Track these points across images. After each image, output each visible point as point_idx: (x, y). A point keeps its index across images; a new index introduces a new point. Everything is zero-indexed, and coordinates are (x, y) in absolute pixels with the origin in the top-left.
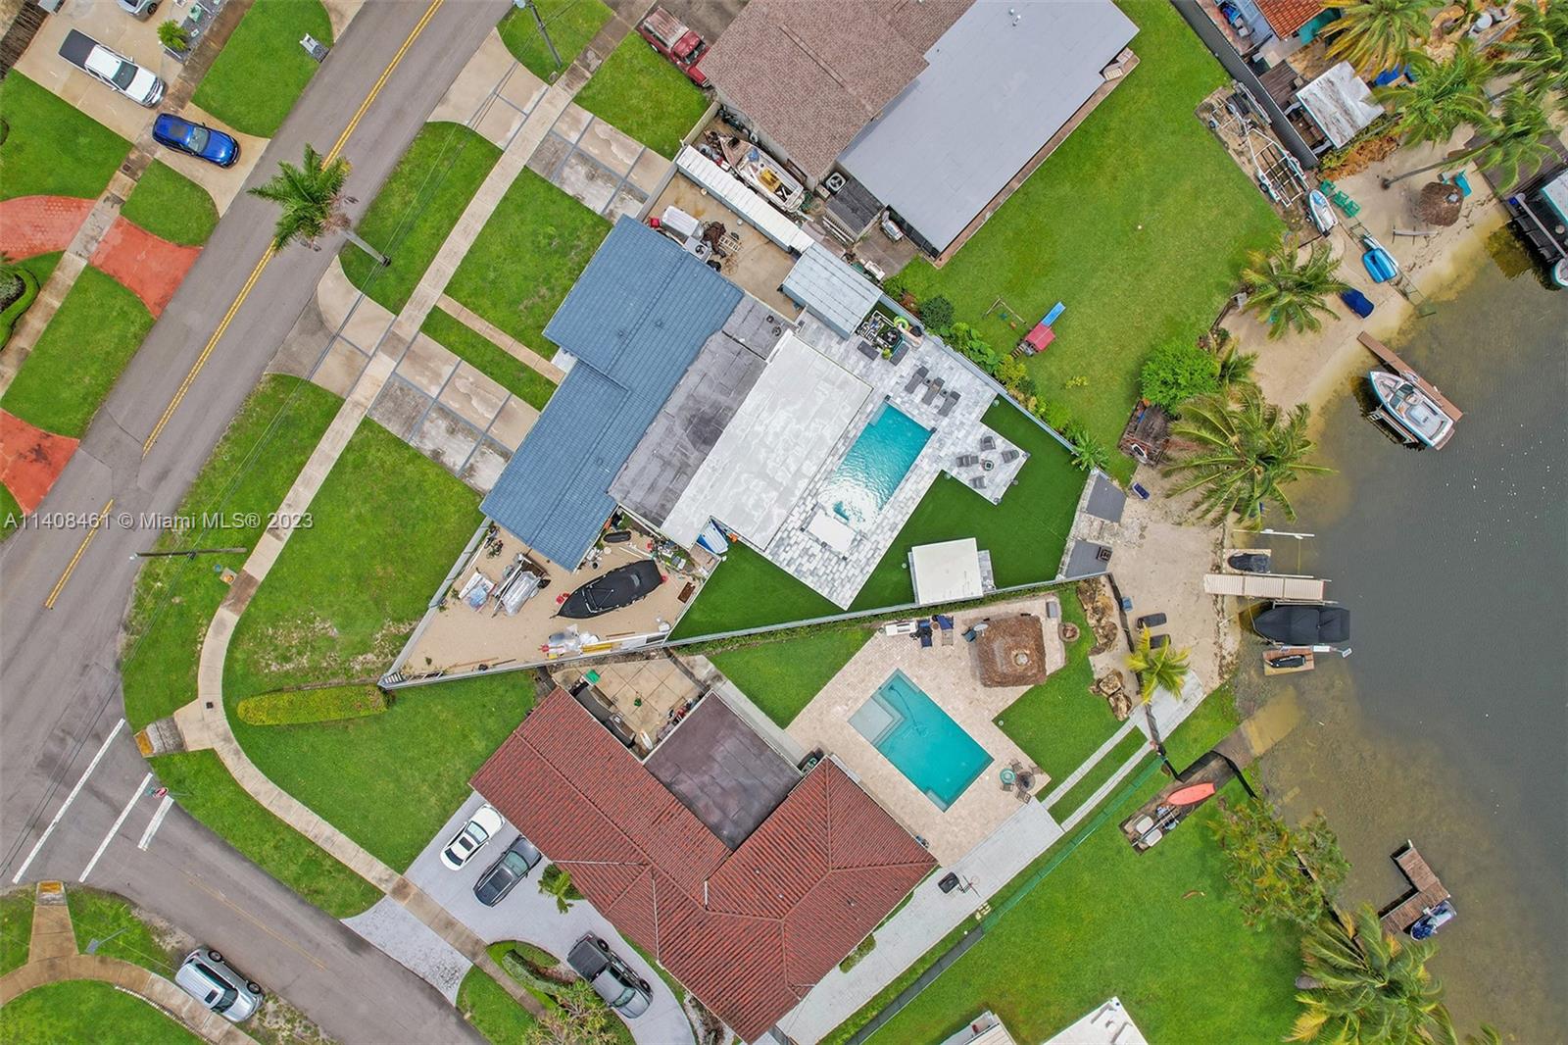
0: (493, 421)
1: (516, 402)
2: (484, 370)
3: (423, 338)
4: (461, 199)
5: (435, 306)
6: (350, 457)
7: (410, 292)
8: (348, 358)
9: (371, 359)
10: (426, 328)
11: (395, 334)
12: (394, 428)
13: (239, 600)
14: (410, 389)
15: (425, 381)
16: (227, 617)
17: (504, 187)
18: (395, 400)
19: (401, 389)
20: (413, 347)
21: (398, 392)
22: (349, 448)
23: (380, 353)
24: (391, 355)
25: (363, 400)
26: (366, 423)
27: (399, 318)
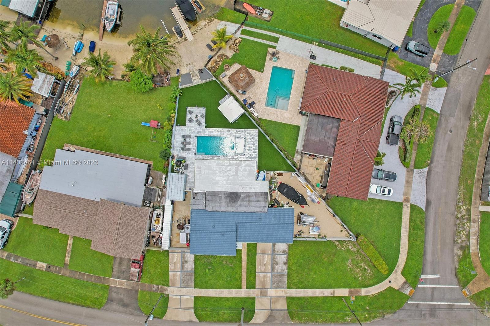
0: (267, 254)
1: (258, 251)
2: (255, 265)
3: (257, 287)
4: (214, 300)
5: (247, 289)
6: (301, 286)
7: (247, 298)
8: (275, 303)
9: (271, 297)
10: (254, 287)
11: (261, 295)
12: (286, 279)
13: (357, 292)
14: (273, 281)
15: (268, 279)
16: (364, 292)
17: (203, 290)
18: (278, 284)
19: (274, 284)
20: (261, 288)
21: (275, 284)
22: (298, 288)
23: (268, 296)
24: (267, 292)
25: (283, 292)
26: (289, 287)
27: (256, 296)
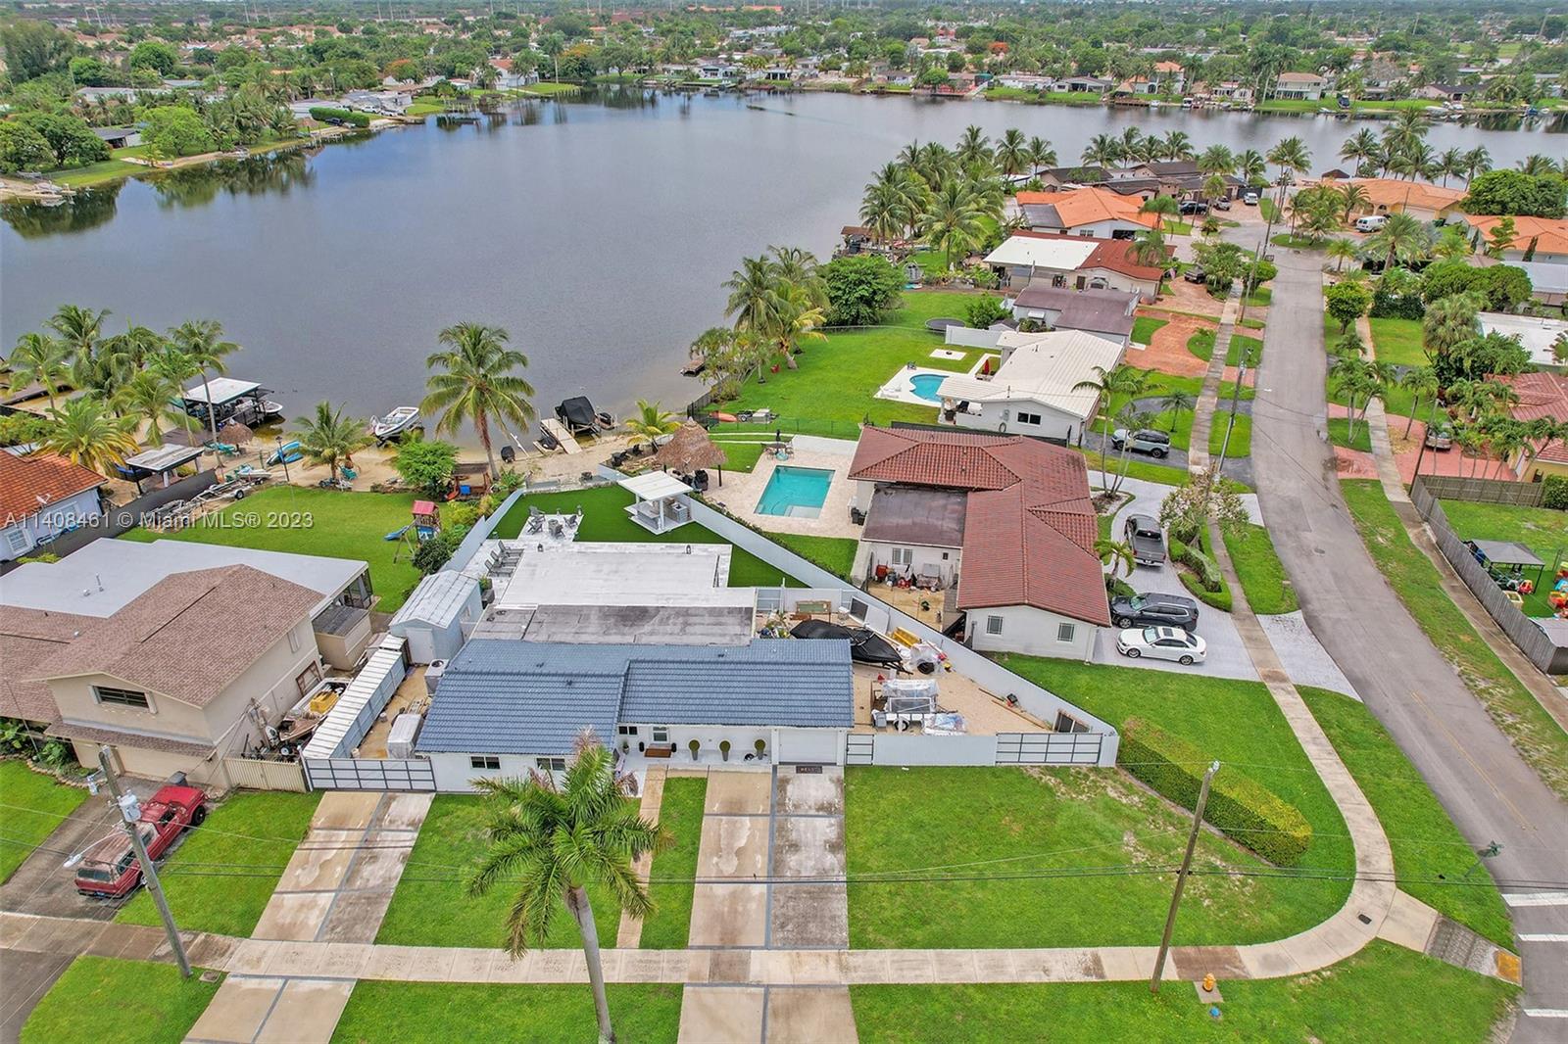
0: (750, 815)
1: (712, 804)
2: (694, 854)
3: (695, 938)
4: (457, 997)
5: (641, 947)
6: (919, 935)
7: (642, 988)
8: (788, 1016)
9: (768, 987)
10: (680, 942)
11: (712, 974)
12: (840, 906)
13: (1217, 962)
14: (776, 917)
15: (753, 906)
16: (1253, 961)
17: (416, 952)
18: (802, 927)
19: (783, 926)
20: (717, 943)
21: (790, 927)
22: (910, 944)
23: (753, 976)
24: (745, 963)
25: (832, 964)
26: (859, 941)
27: (686, 981)
